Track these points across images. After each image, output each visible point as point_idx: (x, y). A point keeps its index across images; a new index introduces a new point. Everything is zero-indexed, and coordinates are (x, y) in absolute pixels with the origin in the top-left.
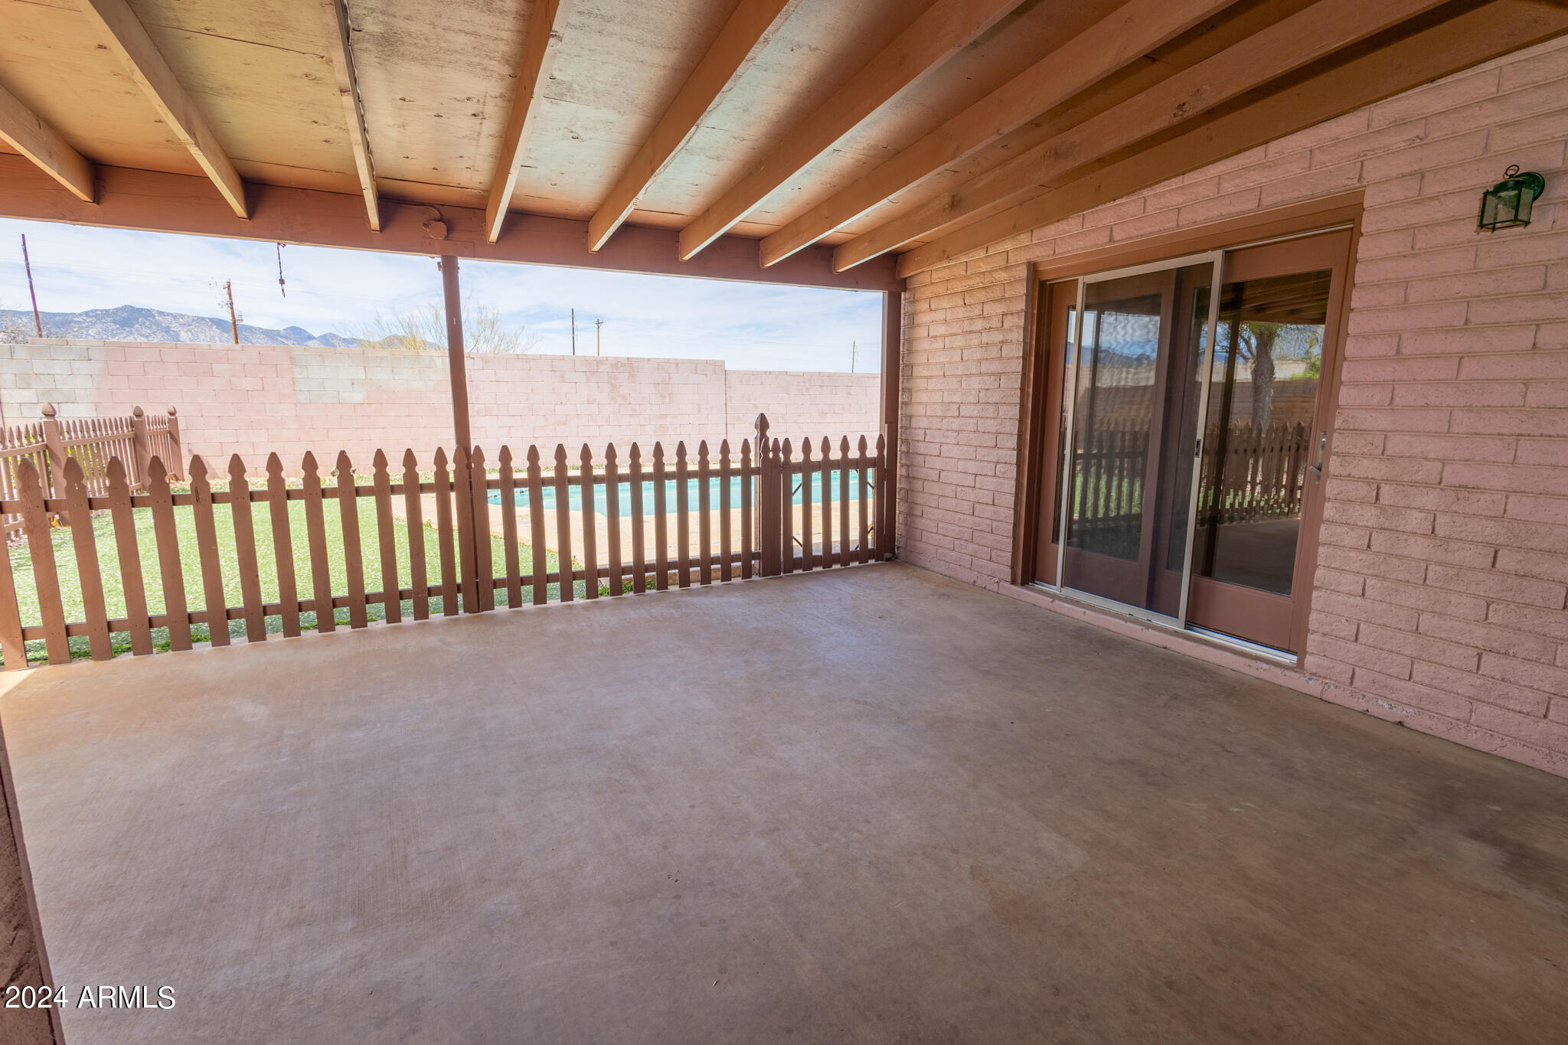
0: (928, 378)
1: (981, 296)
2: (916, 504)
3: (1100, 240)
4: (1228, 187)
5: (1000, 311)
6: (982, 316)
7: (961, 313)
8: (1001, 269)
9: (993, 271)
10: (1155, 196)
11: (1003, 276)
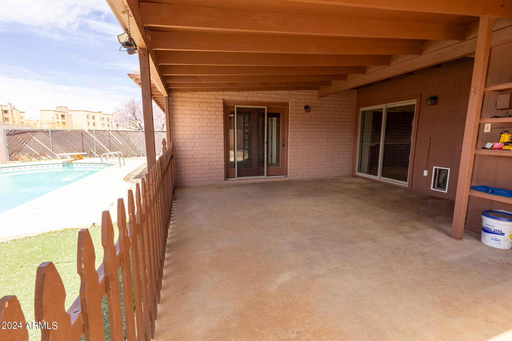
0: (183, 126)
1: (207, 105)
2: (181, 167)
3: (244, 99)
4: (270, 96)
5: (214, 110)
6: (207, 110)
7: (198, 108)
8: (214, 99)
9: (210, 99)
10: (257, 93)
11: (215, 101)
